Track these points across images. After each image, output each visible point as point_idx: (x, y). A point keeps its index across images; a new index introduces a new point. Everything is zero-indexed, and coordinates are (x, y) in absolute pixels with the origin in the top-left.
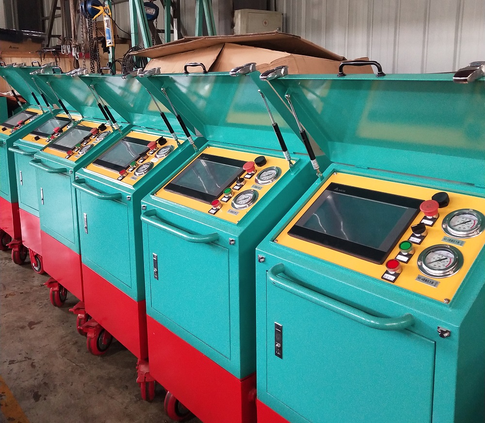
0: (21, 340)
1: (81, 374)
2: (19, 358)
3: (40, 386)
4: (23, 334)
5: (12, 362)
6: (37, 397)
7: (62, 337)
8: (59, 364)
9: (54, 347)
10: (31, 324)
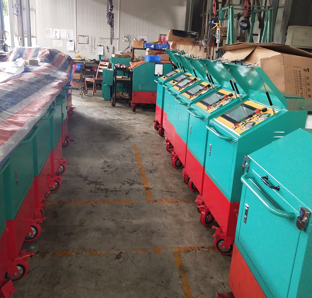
0: (152, 157)
1: (167, 171)
2: (150, 161)
3: (153, 170)
4: (153, 156)
5: (147, 162)
6: (151, 172)
7: (166, 160)
8: (162, 167)
9: (162, 162)
10: (157, 154)
